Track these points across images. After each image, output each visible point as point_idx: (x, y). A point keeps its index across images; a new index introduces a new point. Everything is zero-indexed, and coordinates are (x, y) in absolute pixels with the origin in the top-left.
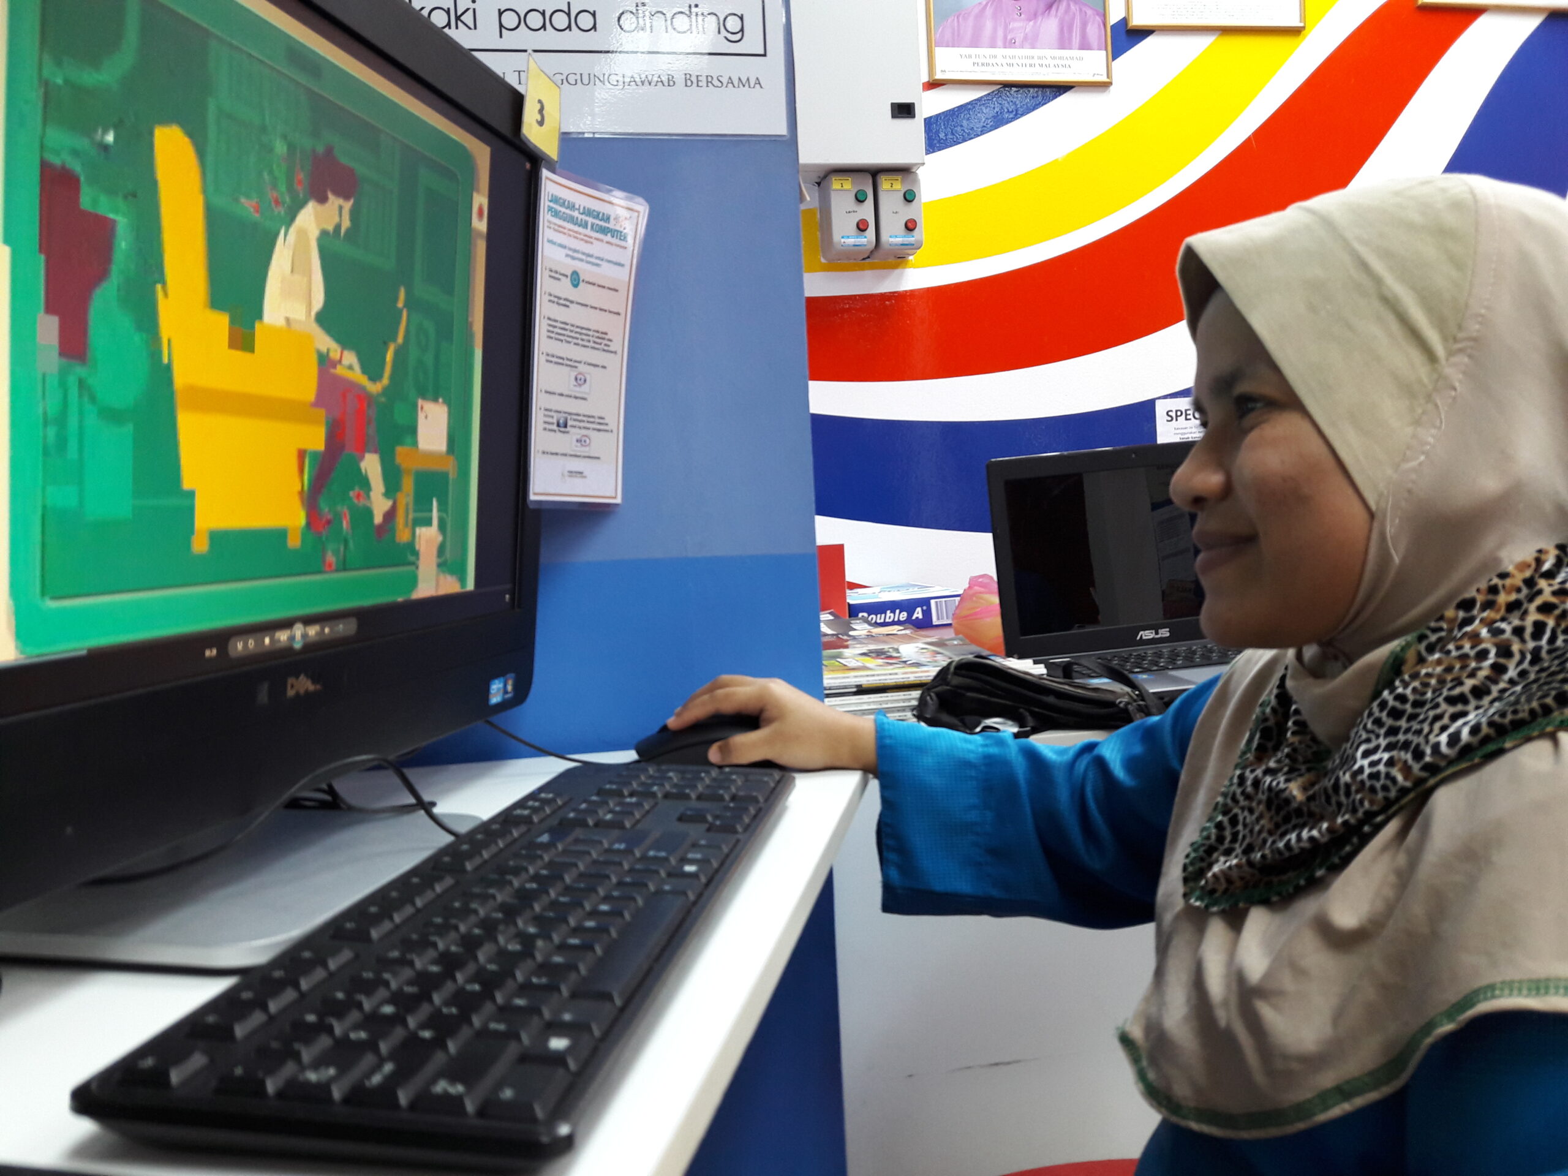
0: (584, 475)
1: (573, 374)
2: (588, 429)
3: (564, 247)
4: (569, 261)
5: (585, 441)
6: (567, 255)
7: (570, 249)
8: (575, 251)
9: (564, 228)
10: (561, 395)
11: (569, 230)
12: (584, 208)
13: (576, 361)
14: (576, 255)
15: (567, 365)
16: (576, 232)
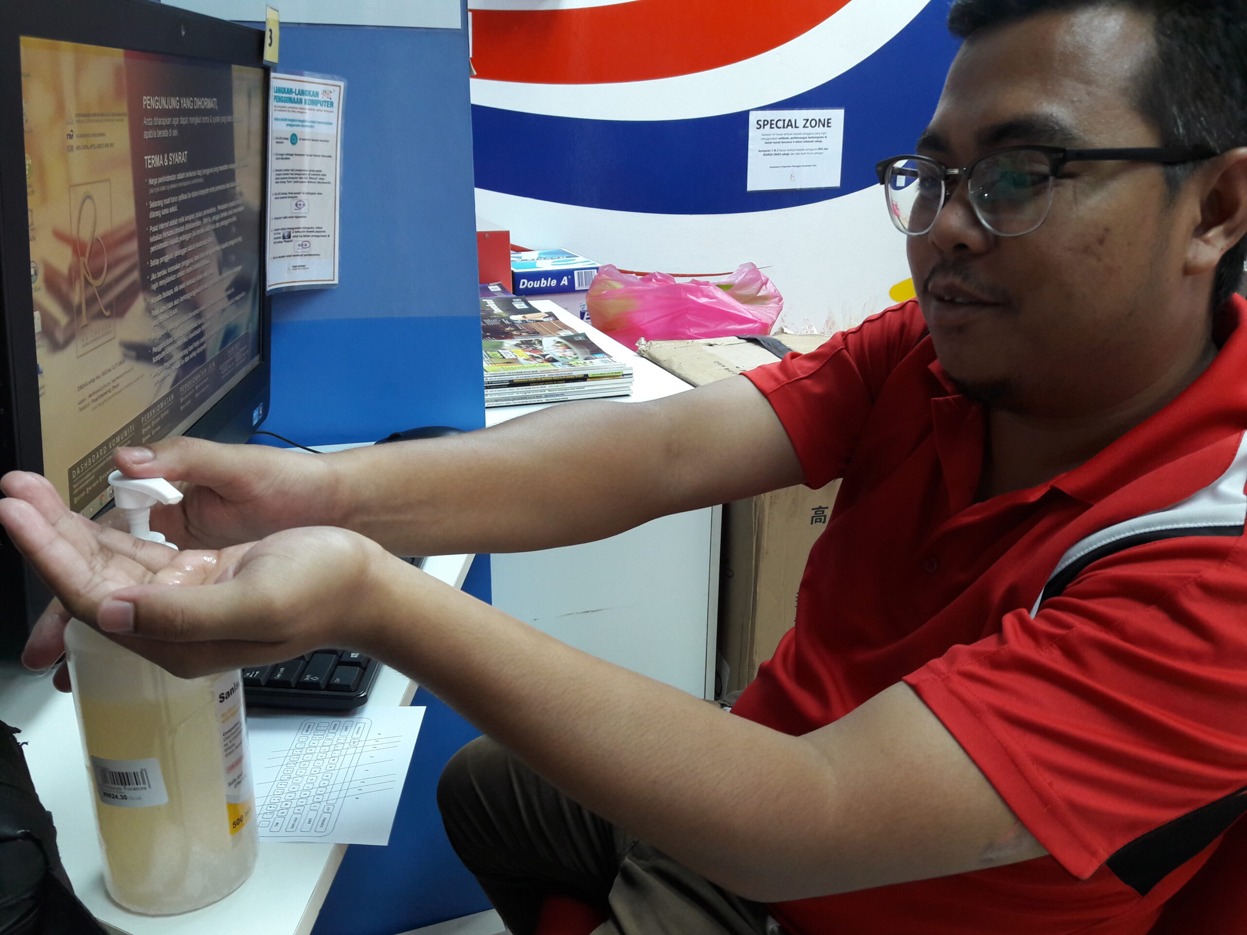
0: (306, 267)
1: (294, 203)
2: (309, 236)
3: (285, 120)
4: (289, 127)
5: (306, 245)
6: (288, 125)
7: (290, 120)
8: (293, 120)
9: (285, 107)
10: (286, 217)
11: (289, 108)
12: (299, 90)
13: (295, 193)
14: (294, 123)
15: (289, 197)
16: (293, 108)
